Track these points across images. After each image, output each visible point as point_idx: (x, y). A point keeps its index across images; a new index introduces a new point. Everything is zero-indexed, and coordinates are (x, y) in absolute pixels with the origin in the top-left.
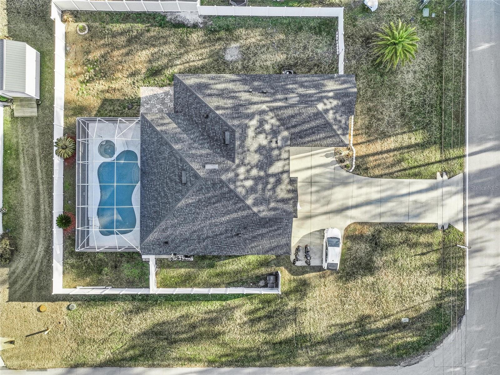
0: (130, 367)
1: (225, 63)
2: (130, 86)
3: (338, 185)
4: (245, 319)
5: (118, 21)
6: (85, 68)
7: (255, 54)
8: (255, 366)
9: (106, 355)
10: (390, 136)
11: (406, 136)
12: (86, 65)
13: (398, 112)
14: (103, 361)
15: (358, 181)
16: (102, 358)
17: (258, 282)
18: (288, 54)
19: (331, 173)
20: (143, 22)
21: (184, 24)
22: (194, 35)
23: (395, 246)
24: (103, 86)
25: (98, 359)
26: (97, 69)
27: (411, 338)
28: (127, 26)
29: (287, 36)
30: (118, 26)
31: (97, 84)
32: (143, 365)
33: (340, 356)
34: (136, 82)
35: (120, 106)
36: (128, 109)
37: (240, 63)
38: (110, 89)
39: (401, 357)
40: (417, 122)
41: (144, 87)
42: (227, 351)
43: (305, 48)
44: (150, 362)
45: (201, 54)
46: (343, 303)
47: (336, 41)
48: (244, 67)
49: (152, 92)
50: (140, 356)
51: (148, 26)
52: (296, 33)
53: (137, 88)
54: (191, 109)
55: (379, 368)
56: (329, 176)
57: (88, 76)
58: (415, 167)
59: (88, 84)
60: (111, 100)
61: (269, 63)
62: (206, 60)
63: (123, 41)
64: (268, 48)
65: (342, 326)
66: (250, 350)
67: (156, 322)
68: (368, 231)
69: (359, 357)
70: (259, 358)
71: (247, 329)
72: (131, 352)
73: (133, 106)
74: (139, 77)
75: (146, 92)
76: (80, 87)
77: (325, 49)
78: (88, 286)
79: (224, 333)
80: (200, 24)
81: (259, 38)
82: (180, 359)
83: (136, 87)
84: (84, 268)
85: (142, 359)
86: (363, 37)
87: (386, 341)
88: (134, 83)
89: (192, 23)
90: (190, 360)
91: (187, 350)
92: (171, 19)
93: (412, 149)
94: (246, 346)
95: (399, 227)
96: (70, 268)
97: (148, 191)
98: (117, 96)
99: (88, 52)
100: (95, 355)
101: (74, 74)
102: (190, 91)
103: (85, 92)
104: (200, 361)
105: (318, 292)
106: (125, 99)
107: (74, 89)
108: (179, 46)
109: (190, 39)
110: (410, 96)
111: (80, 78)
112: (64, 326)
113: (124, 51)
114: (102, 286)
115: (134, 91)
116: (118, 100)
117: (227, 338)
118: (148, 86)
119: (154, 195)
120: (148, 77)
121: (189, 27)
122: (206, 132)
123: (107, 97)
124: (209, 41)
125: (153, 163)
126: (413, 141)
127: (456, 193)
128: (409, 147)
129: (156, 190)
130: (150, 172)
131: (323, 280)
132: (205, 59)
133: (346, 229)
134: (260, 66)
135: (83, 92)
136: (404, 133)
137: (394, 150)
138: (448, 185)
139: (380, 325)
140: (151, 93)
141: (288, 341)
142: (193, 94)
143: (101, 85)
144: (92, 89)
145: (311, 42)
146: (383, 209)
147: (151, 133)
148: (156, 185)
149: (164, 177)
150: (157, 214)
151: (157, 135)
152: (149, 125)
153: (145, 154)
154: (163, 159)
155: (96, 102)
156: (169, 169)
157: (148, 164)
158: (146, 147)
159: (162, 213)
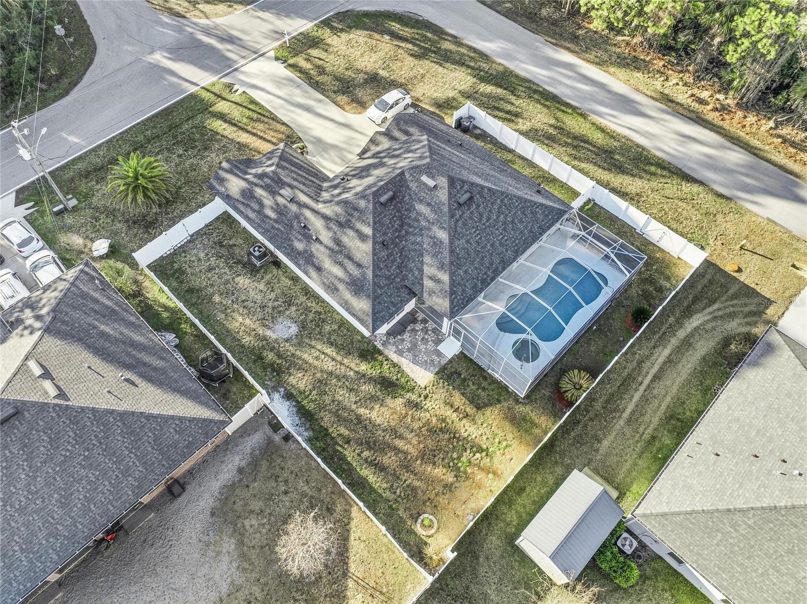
0: (669, 163)
1: (303, 328)
2: (434, 398)
3: (327, 144)
4: (520, 120)
5: (372, 490)
6: (469, 471)
7: (263, 307)
8: (544, 89)
9: (688, 188)
10: (238, 143)
11: (226, 133)
12: (465, 473)
13: (206, 154)
14: (696, 185)
15: (305, 133)
16: (695, 188)
17: (480, 134)
18: (233, 279)
19: (322, 157)
20: (343, 458)
21: (299, 410)
22: (301, 385)
23: (334, 76)
25: (701, 190)
26: (455, 455)
27: (396, 26)
28: (366, 472)
29: (212, 295)
30: (378, 484)
31: (473, 436)
32: (655, 156)
33: (463, 50)
34: (422, 396)
35: (468, 386)
36: (461, 374)
37: (287, 313)
38: (461, 416)
39: (417, 21)
40: (203, 135)
41: (419, 382)
42: (559, 114)
43: (210, 269)
44: (645, 153)
45: (317, 358)
46: (423, 76)
47: (175, 250)
48: (289, 305)
50: (652, 164)
51: (341, 446)
52: (199, 290)
53: (428, 389)
55: (442, 26)
56: (326, 156)
57: (475, 457)
58: (249, 109)
59: (484, 447)
60: (472, 401)
61: (262, 286)
62: (319, 348)
63: (390, 458)
64: (244, 301)
65: (441, 65)
66: (538, 101)
67: (612, 175)
68: (342, 99)
69: (449, 41)
70: (535, 92)
71: (525, 115)
72: (659, 171)
73: (452, 374)
74: (414, 397)
75: (421, 375)
76: (498, 452)
77: (195, 251)
79: (551, 126)
80: (282, 393)
81: (240, 319)
82: (612, 137)
83: (428, 391)
85: (651, 161)
86: (148, 232)
87: (417, 36)
88: (426, 397)
89: (288, 403)
90: (602, 130)
91: (598, 137)
92: (306, 430)
93: (234, 122)
94: (539, 106)
95: (316, 86)
96: (673, 279)
98: (458, 399)
99: (448, 487)
100: (701, 196)
101: (491, 476)
102: (374, 291)
103: (497, 440)
104: (593, 124)
105: (436, 94)
106: (454, 389)
107: (508, 457)
108: (331, 391)
109: (310, 387)
110: (180, 156)
111: (489, 464)
112: (719, 238)
113: (399, 443)
114: (646, 239)
115: (434, 388)
116: (463, 394)
117: (553, 121)
118: (413, 380)
119: (512, 229)
120: (403, 388)
121: (297, 402)
122: (400, 231)
123: (475, 409)
124: (293, 364)
125: (485, 257)
126: (225, 125)
127: (243, 72)
128: (234, 125)
130: (496, 254)
131: (421, 98)
132: (319, 350)
133: (360, 113)
134: (272, 291)
135: (499, 443)
136: (223, 136)
137: (248, 132)
138: (242, 81)
139: (410, 46)
140: (416, 368)
141: (498, 85)
142: (375, 283)
143: (468, 429)
144: (484, 437)
145: (198, 270)
146: (311, 103)
147: (459, 284)
148: (501, 234)
149: (485, 228)
150: (524, 211)
151: (454, 273)
152: (454, 296)
153: (485, 276)
154: (471, 244)
155: (492, 416)
156: (473, 227)
157: (491, 264)
158: (478, 280)
159: (519, 205)
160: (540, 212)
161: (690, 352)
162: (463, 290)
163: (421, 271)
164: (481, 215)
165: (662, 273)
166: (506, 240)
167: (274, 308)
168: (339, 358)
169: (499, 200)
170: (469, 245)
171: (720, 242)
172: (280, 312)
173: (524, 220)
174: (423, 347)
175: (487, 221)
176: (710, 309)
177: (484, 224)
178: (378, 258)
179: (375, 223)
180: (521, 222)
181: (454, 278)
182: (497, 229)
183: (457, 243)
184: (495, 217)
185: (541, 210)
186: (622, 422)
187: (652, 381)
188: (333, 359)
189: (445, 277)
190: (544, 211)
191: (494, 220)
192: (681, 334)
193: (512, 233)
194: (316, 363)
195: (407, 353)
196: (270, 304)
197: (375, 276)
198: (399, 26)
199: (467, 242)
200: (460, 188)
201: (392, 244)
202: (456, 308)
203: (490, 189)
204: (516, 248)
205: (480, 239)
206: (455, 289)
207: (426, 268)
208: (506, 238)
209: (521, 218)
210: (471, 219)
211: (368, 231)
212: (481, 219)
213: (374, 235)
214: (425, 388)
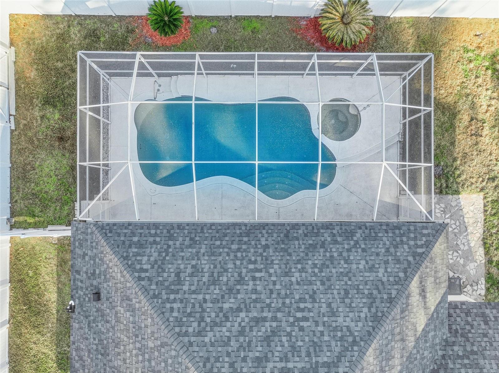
24: (485, 107)
31: (489, 92)
53: (481, 186)
59: (490, 72)
60: (452, 127)
83: (484, 183)
84: (59, 65)
88: (493, 179)
97: (239, 250)
98: (463, 144)
119: (226, 271)
123: (459, 117)
125: (315, 265)
129: (241, 281)
130: (290, 255)
144: (480, 81)
147: (398, 261)
148: (254, 279)
149: (279, 310)
150: (172, 283)
151: (397, 283)
152: (420, 250)
153: (339, 239)
154: (329, 305)
156: (302, 329)
157: (313, 247)
158: (357, 242)
159: (175, 301)
160: (145, 259)
162: (396, 247)
163: (425, 332)
164: (267, 339)
165: (60, 49)
166: (255, 262)
169: (207, 340)
170: (334, 305)
173: (189, 270)
175: (264, 319)
177: (274, 319)
180: (196, 271)
181: (401, 275)
182: (255, 291)
184: (243, 315)
185: (140, 262)
189: (414, 285)
190: (138, 254)
191: (248, 311)
193: (230, 266)
199: (333, 313)
202: (425, 232)
204: (245, 239)
205: (302, 300)
206: (410, 258)
208: (251, 266)
209: (192, 275)
212: (275, 333)
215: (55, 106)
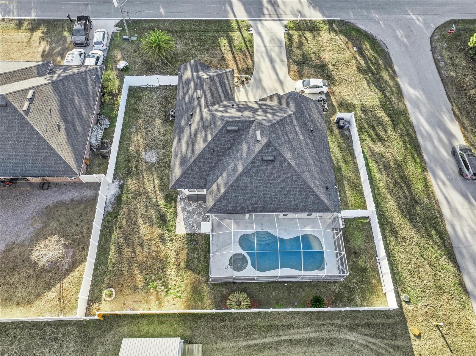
0: (449, 238)
1: (158, 162)
2: (174, 244)
3: (262, 85)
4: (379, 144)
5: (107, 258)
6: (151, 290)
7: (153, 140)
8: (416, 137)
9: (444, 262)
10: (223, 57)
11: (223, 48)
12: (149, 290)
13: (205, 52)
14: (452, 265)
15: (258, 73)
16: (449, 266)
17: (346, 135)
18: (155, 117)
20: (111, 233)
21: (119, 196)
22: (131, 187)
23: (303, 53)
24: (172, 271)
25: (452, 271)
26: (153, 278)
27: (367, 45)
28: (113, 248)
29: (140, 118)
30: (111, 257)
31: (170, 277)
32: (444, 226)
33: (391, 83)
34: (171, 238)
35: (194, 253)
36: (198, 244)
37: (160, 150)
38: (176, 263)
39: (383, 51)
40: (213, 42)
41: (176, 230)
42: (409, 157)
43: (151, 106)
44: (439, 220)
45: (149, 181)
46: (351, 82)
47: (148, 87)
48: (164, 148)
49: (181, 223)
50: (436, 229)
51: (116, 227)
52: (138, 112)
54: (204, 169)
55: (394, 62)
57: (160, 287)
58: (245, 44)
59: (170, 287)
60: (188, 261)
61: (162, 130)
62: (155, 177)
63: (128, 251)
64: (149, 131)
65: (368, 83)
66: (404, 141)
67: (400, 215)
68: (295, 67)
69: (389, 73)
70: (409, 134)
71: (387, 143)
72: (435, 237)
73: (194, 240)
74: (167, 235)
75: (181, 228)
76: (172, 295)
77: (154, 94)
78: (380, 282)
79: (395, 160)
80: (121, 183)
81: (139, 137)
82: (428, 195)
83: (175, 238)
84: (363, 286)
85: (438, 228)
86: (147, 71)
87: (373, 59)
88: (171, 240)
89: (118, 189)
90: (426, 185)
91: (418, 188)
92: (112, 207)
93: (232, 45)
94: (401, 144)
95: (289, 52)
96: (366, 302)
97: (281, 202)
98: (183, 254)
99: (136, 288)
100: (449, 274)
101: (157, 302)
102: (188, 170)
103: (178, 290)
104: (425, 178)
105: (346, 97)
106: (187, 248)
107: (173, 302)
108: (138, 200)
109: (133, 191)
110: (193, 46)
111: (162, 296)
112: (428, 307)
113: (138, 249)
114: (377, 267)
115: (179, 239)
116: (188, 254)
117: (400, 158)
118: (175, 227)
119: (285, 195)
120: (167, 227)
121: (122, 192)
122: (226, 151)
123: (184, 266)
124: (137, 175)
125: (255, 197)
126: (227, 44)
127: (262, 24)
128: (231, 47)
129: (280, 192)
130: (263, 201)
131: (336, 94)
132: (153, 178)
133: (295, 80)
134: (164, 136)
135: (178, 292)
136: (220, 49)
137: (233, 54)
138: (257, 27)
139: (362, 62)
141: (390, 116)
142: (191, 166)
143: (172, 273)
144: (174, 283)
145: (147, 103)
146: (277, 60)
147: (227, 199)
148: (275, 192)
149: (268, 183)
150: (302, 191)
151: (229, 192)
152: (218, 203)
153: (246, 207)
154: (252, 184)
155: (189, 277)
156: (261, 177)
157: (256, 203)
158: (240, 206)
159: (301, 185)
160: (312, 199)
161: (327, 349)
162: (227, 204)
163: (218, 178)
164: (272, 174)
165: (364, 293)
166: (275, 198)
167: (157, 144)
168: (157, 189)
169: (290, 174)
170: (250, 184)
171: (426, 310)
172: (157, 147)
173: (297, 195)
174: (196, 216)
175: (272, 180)
176: (370, 339)
177: (269, 180)
178: (203, 155)
179: (215, 137)
180: (295, 195)
181: (227, 194)
182: (275, 188)
183: (244, 177)
184: (279, 181)
185: (314, 198)
186: (245, 343)
187: (286, 341)
188: (154, 187)
189: (223, 191)
190: (315, 200)
191: (277, 182)
192: (334, 335)
193: (283, 197)
194: (146, 183)
195: (186, 213)
196: (157, 141)
197: (194, 162)
198: (368, 47)
199: (251, 182)
200: (271, 152)
201: (216, 153)
202: (215, 210)
203: (289, 164)
204: (278, 206)
205: (261, 186)
206: (222, 200)
207: (220, 179)
208: (277, 197)
209: (296, 194)
210: (264, 172)
211: (209, 138)
212: (269, 176)
213: (210, 142)
214: (176, 236)
215: (361, 267)
